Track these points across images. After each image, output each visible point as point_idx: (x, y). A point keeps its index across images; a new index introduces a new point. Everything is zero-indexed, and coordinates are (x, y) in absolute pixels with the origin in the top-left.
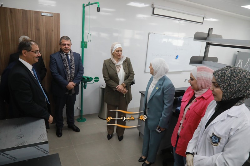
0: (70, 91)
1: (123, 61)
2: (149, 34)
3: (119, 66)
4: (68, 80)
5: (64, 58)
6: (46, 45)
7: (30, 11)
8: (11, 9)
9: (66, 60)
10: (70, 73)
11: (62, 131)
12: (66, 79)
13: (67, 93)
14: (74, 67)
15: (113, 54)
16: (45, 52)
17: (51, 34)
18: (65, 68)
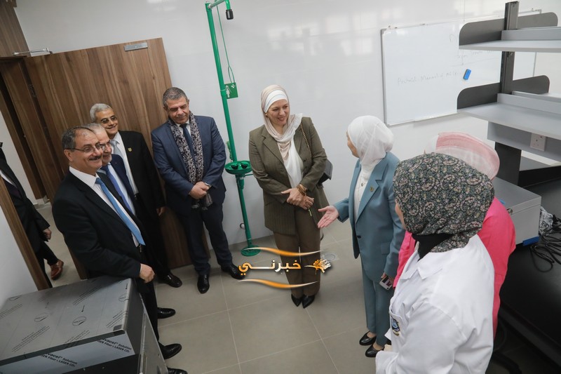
0: (202, 200)
1: (295, 129)
2: (382, 32)
3: (287, 144)
4: (193, 179)
5: (177, 135)
6: (148, 110)
7: (102, 48)
8: (66, 54)
9: (181, 139)
10: (195, 164)
11: (207, 279)
12: (187, 178)
13: (196, 206)
14: (200, 152)
15: (266, 116)
16: (148, 125)
17: (152, 84)
18: (182, 155)
